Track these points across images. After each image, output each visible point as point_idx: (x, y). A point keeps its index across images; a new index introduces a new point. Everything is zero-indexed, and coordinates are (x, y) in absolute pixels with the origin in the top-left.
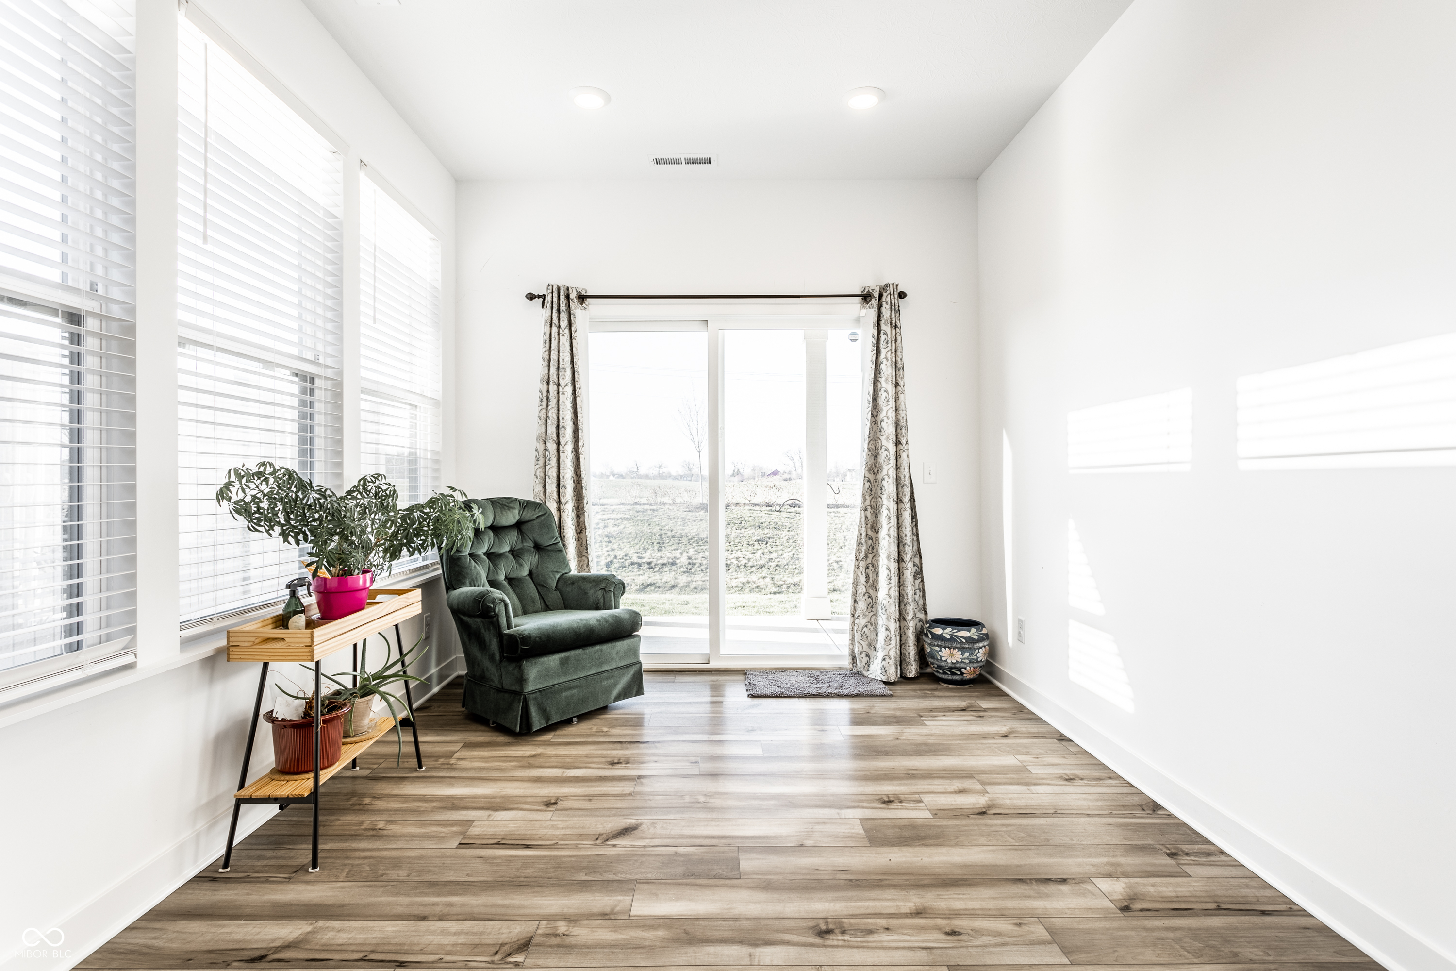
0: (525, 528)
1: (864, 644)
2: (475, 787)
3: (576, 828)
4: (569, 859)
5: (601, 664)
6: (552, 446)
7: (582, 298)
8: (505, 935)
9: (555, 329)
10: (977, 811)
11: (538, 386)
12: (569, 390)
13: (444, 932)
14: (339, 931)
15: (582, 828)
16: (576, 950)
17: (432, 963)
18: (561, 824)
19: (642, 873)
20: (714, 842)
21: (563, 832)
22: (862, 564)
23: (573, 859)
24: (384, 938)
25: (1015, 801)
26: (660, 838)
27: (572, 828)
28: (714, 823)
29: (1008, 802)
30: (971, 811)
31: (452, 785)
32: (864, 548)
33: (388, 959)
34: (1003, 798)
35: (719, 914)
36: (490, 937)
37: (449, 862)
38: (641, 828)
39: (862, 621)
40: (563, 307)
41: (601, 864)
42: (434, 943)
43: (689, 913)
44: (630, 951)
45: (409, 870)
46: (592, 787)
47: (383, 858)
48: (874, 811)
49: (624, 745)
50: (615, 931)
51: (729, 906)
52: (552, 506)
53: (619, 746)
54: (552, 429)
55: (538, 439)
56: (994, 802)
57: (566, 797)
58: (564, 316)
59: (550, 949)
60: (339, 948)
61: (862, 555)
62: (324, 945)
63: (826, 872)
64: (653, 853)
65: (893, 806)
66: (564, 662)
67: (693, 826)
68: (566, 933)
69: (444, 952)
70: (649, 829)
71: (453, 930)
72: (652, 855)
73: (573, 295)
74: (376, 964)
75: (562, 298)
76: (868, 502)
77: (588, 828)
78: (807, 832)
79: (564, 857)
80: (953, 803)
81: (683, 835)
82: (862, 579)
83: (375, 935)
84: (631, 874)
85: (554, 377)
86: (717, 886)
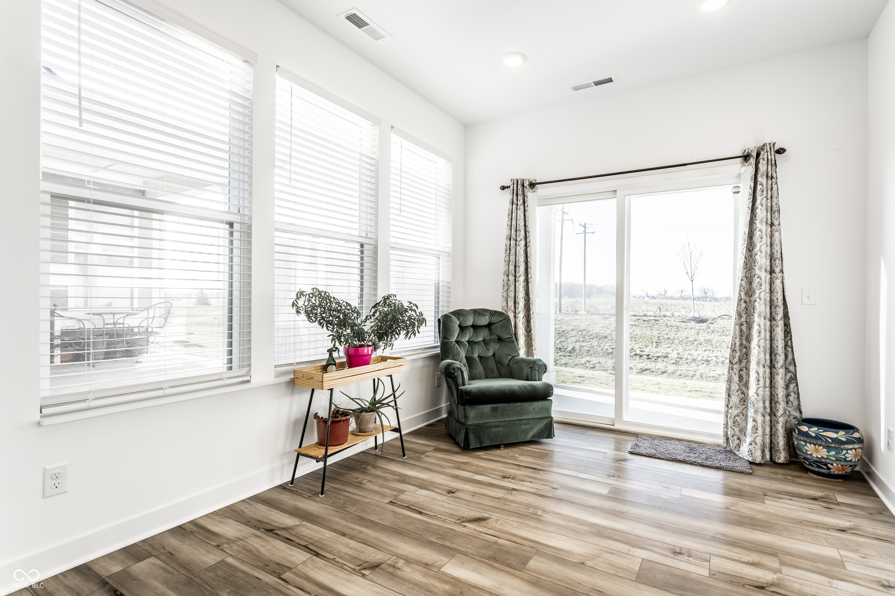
0: (493, 327)
1: (736, 429)
2: (422, 473)
3: (453, 510)
4: (435, 526)
5: (521, 415)
6: (512, 278)
7: (532, 185)
8: (371, 558)
9: (514, 206)
10: (757, 584)
11: (504, 242)
12: (523, 243)
13: (347, 546)
14: (308, 529)
15: (456, 511)
16: (397, 579)
17: (330, 559)
18: (447, 505)
19: (466, 548)
20: (525, 542)
21: (444, 510)
22: (736, 367)
23: (437, 527)
24: (321, 539)
25: (804, 587)
26: (494, 530)
27: (451, 509)
28: (534, 531)
29: (796, 586)
30: (750, 582)
31: (412, 469)
32: (737, 355)
33: (314, 550)
34: (794, 582)
35: (489, 589)
36: (364, 556)
37: (378, 509)
38: (488, 521)
39: (735, 412)
40: (520, 192)
41: (449, 535)
42: (339, 549)
43: (472, 581)
44: (423, 591)
45: (358, 509)
46: (482, 488)
47: (352, 498)
48: (661, 556)
49: (520, 467)
50: (424, 576)
51: (500, 586)
52: (511, 315)
53: (517, 467)
54: (512, 268)
55: (504, 274)
56: (781, 582)
57: (462, 491)
58: (520, 198)
59: (385, 573)
60: (301, 537)
61: (736, 360)
62: (297, 533)
63: (585, 588)
64: (483, 538)
65: (680, 557)
66: (494, 410)
67: (520, 529)
68: (399, 568)
69: (338, 555)
70: (492, 523)
71: (351, 546)
72: (481, 539)
73: (526, 184)
74: (308, 550)
75: (519, 187)
76: (743, 319)
77: (459, 512)
78: (594, 555)
79: (434, 524)
80: (738, 571)
81: (509, 532)
82: (736, 378)
83: (319, 536)
84: (459, 546)
85: (513, 236)
86: (503, 571)
